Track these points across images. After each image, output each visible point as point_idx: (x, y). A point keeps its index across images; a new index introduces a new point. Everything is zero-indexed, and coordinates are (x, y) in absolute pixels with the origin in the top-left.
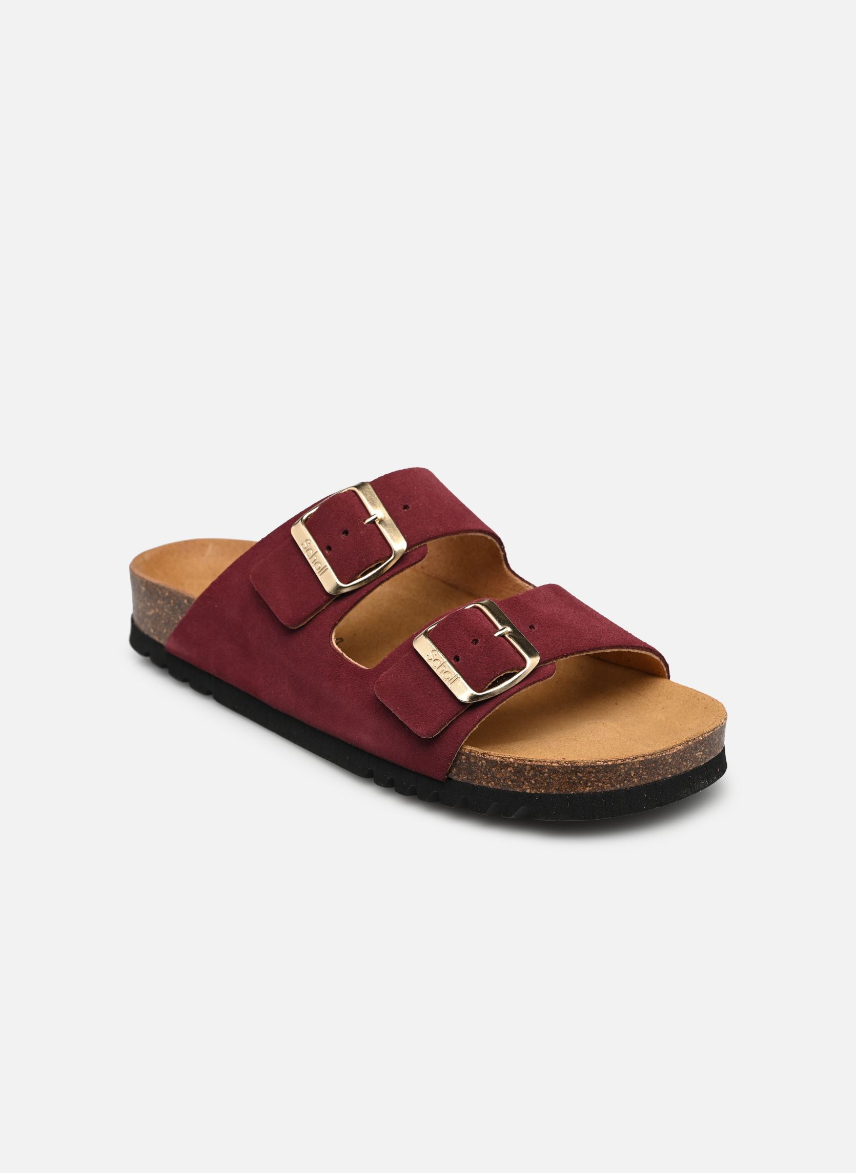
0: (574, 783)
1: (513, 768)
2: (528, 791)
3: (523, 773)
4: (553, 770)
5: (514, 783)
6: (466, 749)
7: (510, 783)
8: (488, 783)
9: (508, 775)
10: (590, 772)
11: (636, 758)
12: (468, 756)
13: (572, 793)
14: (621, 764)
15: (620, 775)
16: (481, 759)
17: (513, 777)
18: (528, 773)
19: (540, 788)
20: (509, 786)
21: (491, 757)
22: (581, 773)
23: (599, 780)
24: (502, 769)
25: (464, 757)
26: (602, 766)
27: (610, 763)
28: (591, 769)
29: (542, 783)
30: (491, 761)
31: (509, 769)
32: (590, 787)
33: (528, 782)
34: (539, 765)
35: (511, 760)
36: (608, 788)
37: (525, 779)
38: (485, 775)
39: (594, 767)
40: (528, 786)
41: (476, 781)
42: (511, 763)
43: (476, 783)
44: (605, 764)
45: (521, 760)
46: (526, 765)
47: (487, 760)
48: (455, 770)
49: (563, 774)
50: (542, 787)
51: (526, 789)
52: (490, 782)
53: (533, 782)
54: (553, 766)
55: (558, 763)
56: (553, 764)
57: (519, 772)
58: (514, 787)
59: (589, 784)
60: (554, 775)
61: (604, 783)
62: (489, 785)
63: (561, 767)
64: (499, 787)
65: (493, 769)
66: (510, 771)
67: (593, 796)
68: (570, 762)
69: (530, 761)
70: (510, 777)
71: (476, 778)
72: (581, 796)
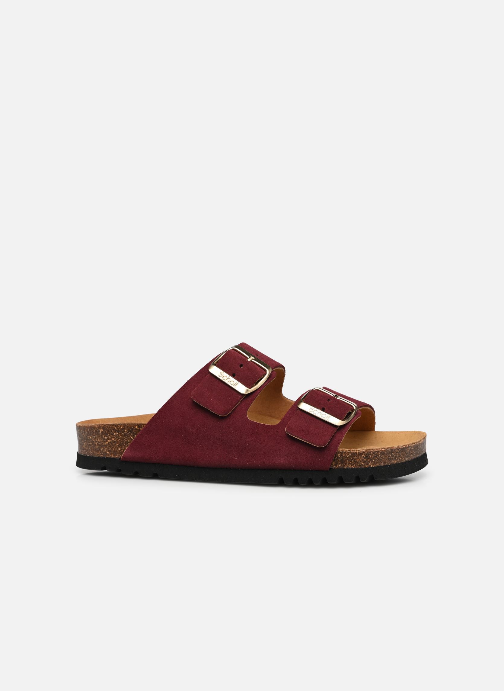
0: (391, 459)
1: (365, 455)
2: (371, 466)
3: (369, 456)
4: (382, 453)
5: (365, 463)
6: (340, 450)
7: (363, 463)
8: (352, 465)
9: (362, 459)
10: (397, 452)
11: (412, 444)
12: (342, 453)
13: (390, 464)
14: (408, 447)
15: (407, 453)
16: (348, 453)
17: (364, 460)
18: (372, 456)
19: (376, 464)
20: (362, 465)
21: (353, 451)
22: (393, 453)
23: (400, 457)
24: (359, 456)
25: (339, 454)
26: (401, 448)
27: (404, 447)
28: (397, 451)
29: (378, 461)
30: (354, 453)
31: (363, 456)
32: (397, 460)
33: (371, 461)
34: (377, 451)
35: (364, 450)
36: (403, 460)
37: (370, 460)
38: (350, 462)
39: (398, 449)
40: (371, 463)
41: (346, 466)
42: (364, 452)
43: (346, 467)
44: (403, 447)
45: (368, 450)
46: (371, 452)
47: (352, 453)
48: (334, 463)
49: (386, 454)
50: (377, 462)
51: (371, 465)
52: (353, 465)
53: (374, 461)
54: (382, 451)
55: (384, 448)
56: (383, 450)
57: (367, 457)
58: (365, 465)
59: (396, 459)
60: (383, 456)
61: (401, 458)
62: (353, 466)
63: (386, 450)
64: (357, 467)
65: (355, 457)
66: (363, 457)
67: (397, 465)
68: (389, 448)
69: (372, 450)
70: (363, 460)
71: (346, 465)
72: (394, 465)
